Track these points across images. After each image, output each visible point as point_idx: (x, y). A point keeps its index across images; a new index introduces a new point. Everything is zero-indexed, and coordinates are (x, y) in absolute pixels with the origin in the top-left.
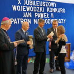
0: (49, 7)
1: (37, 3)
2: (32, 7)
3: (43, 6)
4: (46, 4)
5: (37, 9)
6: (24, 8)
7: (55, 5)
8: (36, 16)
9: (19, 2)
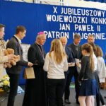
0: (94, 16)
5: (78, 19)
6: (60, 19)
7: (103, 13)
8: (76, 28)
9: (55, 11)
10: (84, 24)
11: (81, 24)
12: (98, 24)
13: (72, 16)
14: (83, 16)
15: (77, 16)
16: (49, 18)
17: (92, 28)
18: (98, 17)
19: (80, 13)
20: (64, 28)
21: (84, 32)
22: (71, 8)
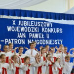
1: (32, 24)
3: (37, 26)
5: (32, 29)
6: (18, 29)
7: (51, 24)
8: (30, 36)
9: (14, 23)
10: (36, 33)
12: (47, 33)
13: (27, 27)
14: (36, 27)
15: (30, 27)
16: (9, 29)
18: (47, 27)
19: (33, 24)
20: (21, 36)
21: (36, 39)
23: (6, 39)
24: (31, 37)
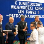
0: (36, 6)
2: (24, 6)
4: (34, 4)
5: (28, 8)
6: (19, 7)
7: (41, 5)
9: (16, 3)
10: (31, 10)
11: (30, 10)
13: (25, 6)
14: (31, 6)
15: (27, 6)
16: (12, 7)
17: (35, 12)
18: (38, 7)
19: (29, 5)
20: (20, 12)
21: (31, 14)
22: (25, 2)
23: (10, 14)
24: (28, 13)
